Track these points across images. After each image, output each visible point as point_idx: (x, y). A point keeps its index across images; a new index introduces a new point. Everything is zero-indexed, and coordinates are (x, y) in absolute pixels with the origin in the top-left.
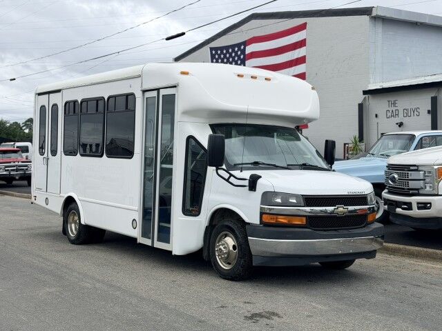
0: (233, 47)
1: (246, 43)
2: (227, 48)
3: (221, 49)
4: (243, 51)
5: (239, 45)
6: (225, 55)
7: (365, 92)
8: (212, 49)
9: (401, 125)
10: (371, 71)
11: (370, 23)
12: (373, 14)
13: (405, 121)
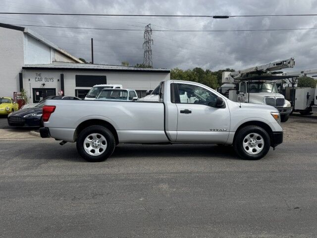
7: (23, 68)
10: (25, 58)
11: (23, 35)
12: (26, 31)
13: (46, 83)
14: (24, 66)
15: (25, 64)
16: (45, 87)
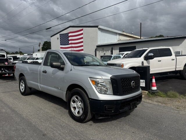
0: (65, 34)
1: (69, 33)
2: (64, 34)
3: (62, 34)
4: (68, 35)
5: (67, 34)
6: (65, 36)
7: (97, 46)
8: (60, 34)
9: (105, 54)
10: (98, 41)
11: (98, 30)
12: (99, 27)
13: (106, 53)
14: (97, 45)
15: (98, 44)
16: (105, 55)
